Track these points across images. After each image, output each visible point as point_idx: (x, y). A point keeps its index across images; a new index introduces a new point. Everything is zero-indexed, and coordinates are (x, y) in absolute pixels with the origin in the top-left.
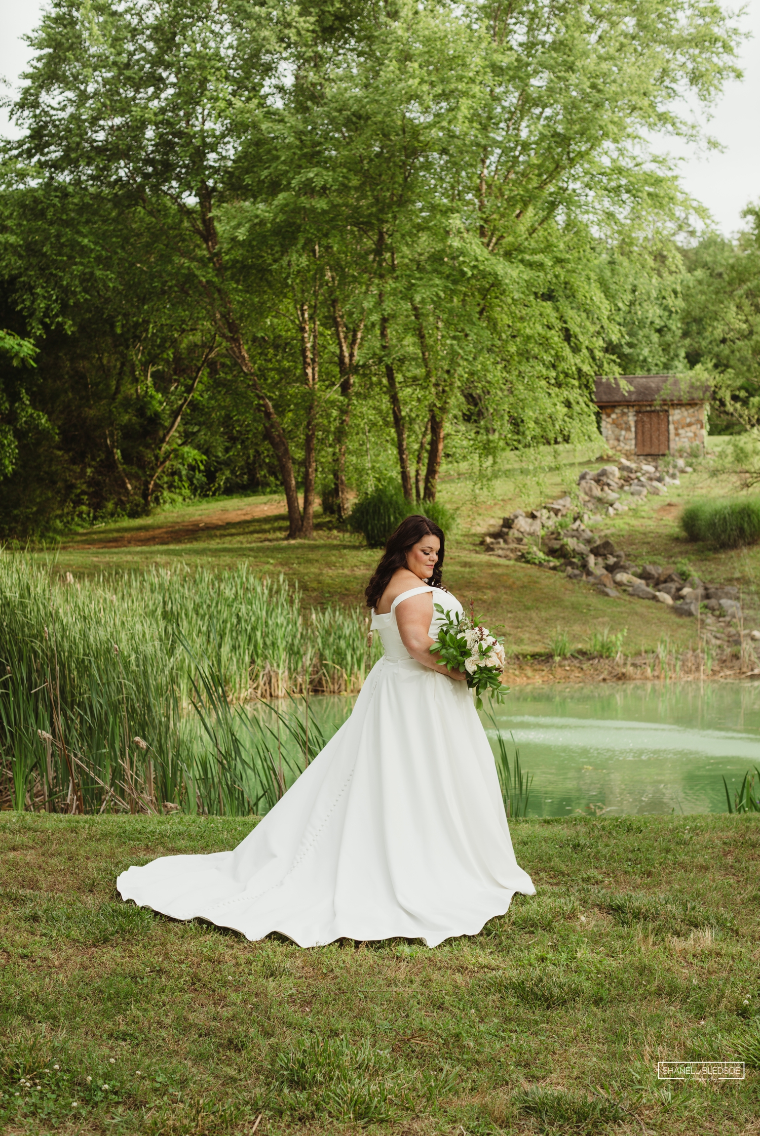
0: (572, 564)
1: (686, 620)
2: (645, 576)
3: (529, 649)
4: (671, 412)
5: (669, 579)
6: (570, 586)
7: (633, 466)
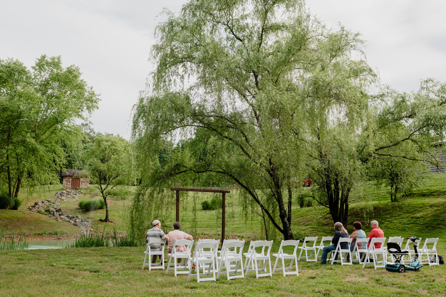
0: (50, 214)
1: (76, 227)
2: (68, 217)
3: (37, 232)
4: (81, 179)
5: (74, 217)
6: (49, 219)
7: (70, 191)
